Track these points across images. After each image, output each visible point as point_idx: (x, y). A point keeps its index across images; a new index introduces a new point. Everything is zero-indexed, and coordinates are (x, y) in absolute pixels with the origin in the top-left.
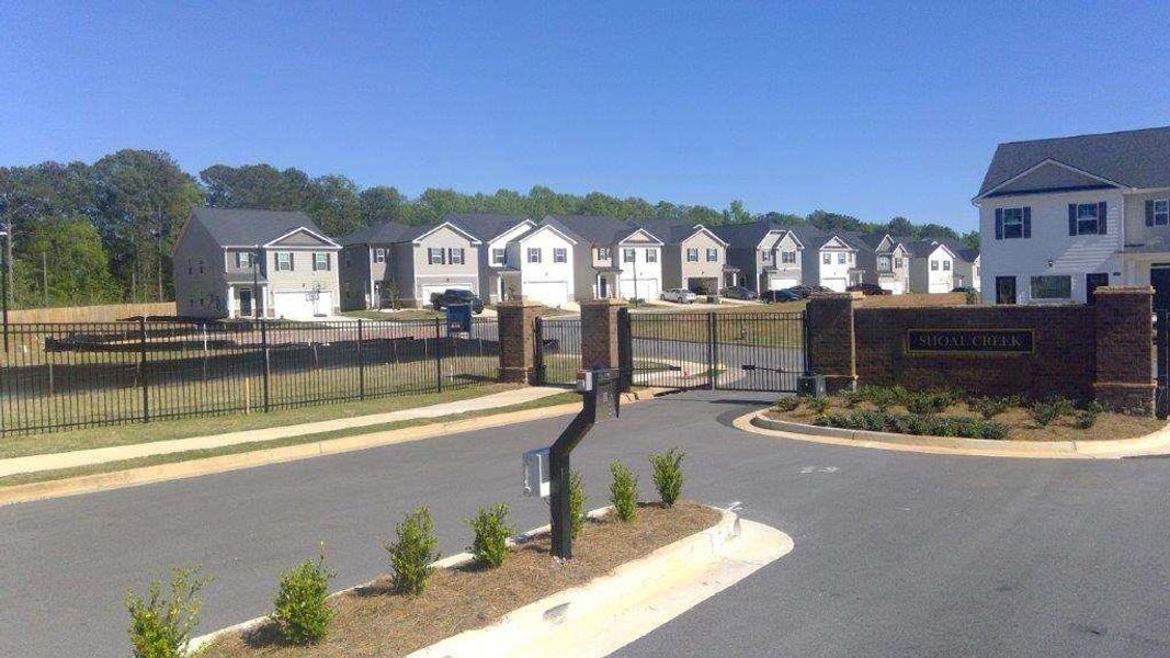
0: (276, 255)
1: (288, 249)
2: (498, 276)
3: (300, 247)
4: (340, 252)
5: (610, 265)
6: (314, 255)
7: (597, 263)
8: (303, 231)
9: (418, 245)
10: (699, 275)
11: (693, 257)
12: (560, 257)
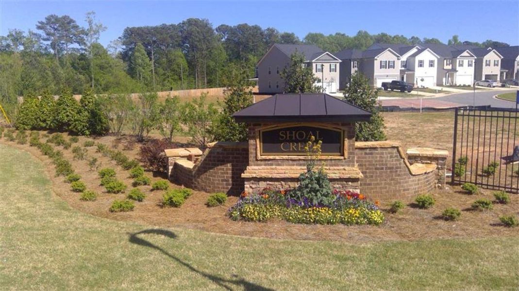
0: (316, 65)
1: (320, 63)
2: (405, 74)
3: (326, 61)
4: (340, 63)
5: (451, 68)
6: (330, 65)
7: (446, 67)
8: (327, 54)
9: (376, 59)
10: (490, 73)
11: (488, 65)
12: (431, 64)
